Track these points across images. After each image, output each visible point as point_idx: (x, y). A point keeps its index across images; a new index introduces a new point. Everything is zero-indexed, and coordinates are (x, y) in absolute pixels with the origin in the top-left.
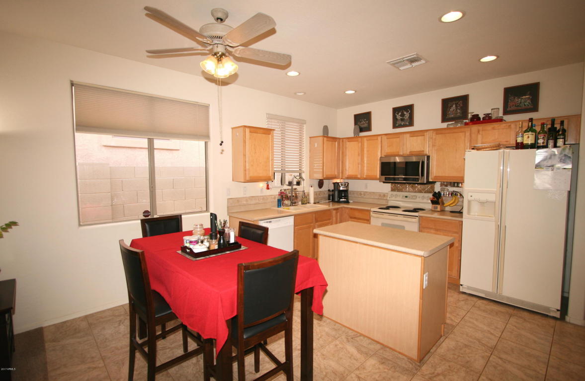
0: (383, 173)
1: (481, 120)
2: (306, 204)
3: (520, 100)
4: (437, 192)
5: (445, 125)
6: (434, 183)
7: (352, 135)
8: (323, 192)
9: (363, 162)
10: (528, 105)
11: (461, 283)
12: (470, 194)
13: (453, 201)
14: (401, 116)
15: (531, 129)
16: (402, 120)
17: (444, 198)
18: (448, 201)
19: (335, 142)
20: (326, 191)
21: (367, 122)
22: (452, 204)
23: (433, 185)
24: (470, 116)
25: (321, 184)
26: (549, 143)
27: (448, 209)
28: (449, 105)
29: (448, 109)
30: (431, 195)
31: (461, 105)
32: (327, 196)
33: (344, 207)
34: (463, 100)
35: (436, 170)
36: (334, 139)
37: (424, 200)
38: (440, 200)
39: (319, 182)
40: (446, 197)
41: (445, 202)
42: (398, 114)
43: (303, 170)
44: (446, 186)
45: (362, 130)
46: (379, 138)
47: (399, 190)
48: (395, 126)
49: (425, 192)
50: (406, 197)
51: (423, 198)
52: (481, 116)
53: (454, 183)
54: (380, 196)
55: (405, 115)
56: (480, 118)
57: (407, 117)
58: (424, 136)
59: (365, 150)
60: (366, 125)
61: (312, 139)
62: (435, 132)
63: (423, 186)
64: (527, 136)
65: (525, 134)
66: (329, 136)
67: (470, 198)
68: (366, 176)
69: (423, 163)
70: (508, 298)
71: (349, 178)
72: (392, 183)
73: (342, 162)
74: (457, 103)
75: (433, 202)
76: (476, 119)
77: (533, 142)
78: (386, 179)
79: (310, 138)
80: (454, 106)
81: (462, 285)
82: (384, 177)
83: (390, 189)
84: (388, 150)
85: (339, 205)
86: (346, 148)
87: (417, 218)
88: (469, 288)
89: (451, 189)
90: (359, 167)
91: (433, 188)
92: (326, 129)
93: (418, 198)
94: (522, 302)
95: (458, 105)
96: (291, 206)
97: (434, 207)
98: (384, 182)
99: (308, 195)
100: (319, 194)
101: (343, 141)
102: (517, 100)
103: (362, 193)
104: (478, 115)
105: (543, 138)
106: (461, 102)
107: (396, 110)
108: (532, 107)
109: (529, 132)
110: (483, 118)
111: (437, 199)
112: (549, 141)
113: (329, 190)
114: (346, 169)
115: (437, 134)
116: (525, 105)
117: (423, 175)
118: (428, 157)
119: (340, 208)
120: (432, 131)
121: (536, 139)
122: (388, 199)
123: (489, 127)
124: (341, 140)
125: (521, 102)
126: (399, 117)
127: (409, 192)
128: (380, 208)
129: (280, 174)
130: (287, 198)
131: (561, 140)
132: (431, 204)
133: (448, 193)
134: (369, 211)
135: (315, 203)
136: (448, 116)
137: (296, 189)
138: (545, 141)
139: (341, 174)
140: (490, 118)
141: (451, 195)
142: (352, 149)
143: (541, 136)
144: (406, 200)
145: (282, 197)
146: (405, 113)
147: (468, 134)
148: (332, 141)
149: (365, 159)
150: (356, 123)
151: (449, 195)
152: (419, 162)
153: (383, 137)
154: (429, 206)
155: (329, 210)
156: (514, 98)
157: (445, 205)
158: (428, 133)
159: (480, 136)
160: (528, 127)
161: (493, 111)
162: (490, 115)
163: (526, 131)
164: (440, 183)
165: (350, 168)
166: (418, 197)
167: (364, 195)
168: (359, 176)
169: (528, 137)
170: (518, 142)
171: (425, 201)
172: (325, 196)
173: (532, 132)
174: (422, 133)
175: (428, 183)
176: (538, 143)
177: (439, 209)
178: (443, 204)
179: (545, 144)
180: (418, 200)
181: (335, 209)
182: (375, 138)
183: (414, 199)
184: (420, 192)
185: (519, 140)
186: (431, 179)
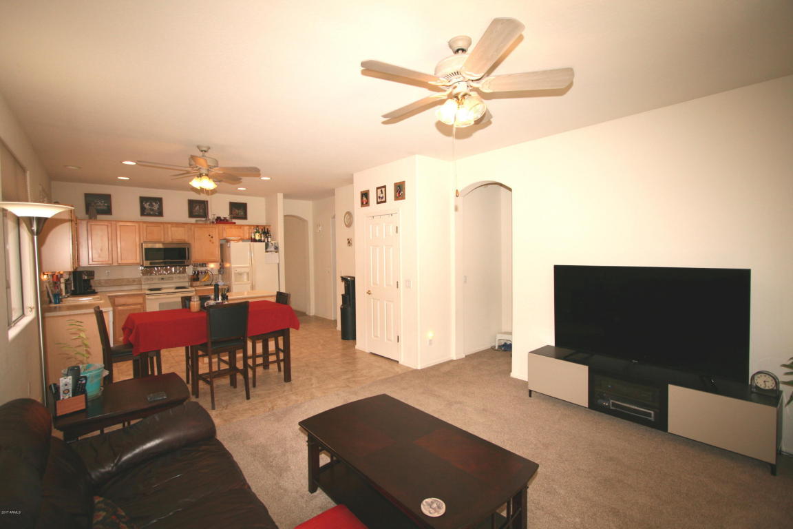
1: (223, 221)
9: (117, 247)
13: (207, 277)
14: (149, 205)
16: (151, 210)
18: (202, 278)
21: (109, 205)
28: (194, 205)
29: (193, 208)
34: (203, 204)
42: (146, 203)
45: (98, 212)
46: (137, 225)
48: (143, 215)
51: (180, 278)
52: (222, 218)
53: (203, 264)
57: (156, 208)
59: (118, 235)
60: (104, 208)
62: (184, 224)
65: (256, 234)
67: (235, 272)
69: (188, 249)
76: (219, 220)
77: (260, 239)
78: (151, 263)
84: (149, 237)
95: (200, 207)
102: (237, 211)
105: (264, 237)
107: (143, 199)
111: (197, 276)
116: (241, 215)
118: (190, 245)
120: (190, 225)
122: (143, 283)
125: (239, 213)
126: (147, 206)
131: (269, 238)
136: (193, 213)
141: (204, 273)
144: (162, 281)
146: (154, 204)
147: (217, 230)
149: (119, 244)
152: (185, 248)
153: (141, 224)
156: (235, 209)
166: (174, 278)
167: (106, 283)
168: (111, 262)
169: (258, 236)
170: (253, 238)
171: (182, 280)
179: (265, 240)
183: (171, 280)
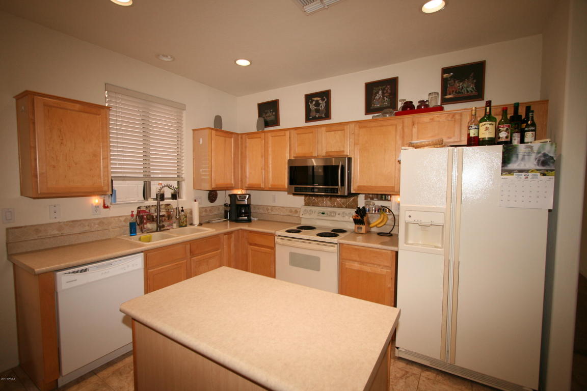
0: (292, 181)
1: (416, 109)
2: (186, 226)
3: (461, 84)
4: (361, 208)
5: (370, 117)
6: (356, 195)
7: (255, 130)
8: (218, 208)
9: (268, 167)
10: (472, 92)
11: (397, 346)
12: (408, 214)
13: (382, 218)
14: (315, 105)
15: (488, 117)
16: (317, 111)
17: (369, 215)
18: (375, 220)
19: (231, 138)
20: (221, 206)
21: (274, 113)
22: (379, 223)
23: (356, 197)
24: (400, 105)
25: (212, 196)
26: (513, 138)
27: (374, 230)
28: (375, 91)
29: (373, 97)
30: (353, 211)
31: (389, 91)
32: (223, 212)
33: (241, 229)
34: (391, 84)
35: (360, 177)
36: (229, 134)
37: (344, 218)
38: (365, 219)
39: (209, 194)
40: (372, 213)
41: (371, 220)
42: (311, 103)
43: (183, 176)
44: (372, 199)
45: (267, 124)
46: (287, 133)
47: (314, 205)
48: (308, 119)
49: (346, 207)
50: (323, 213)
51: (344, 214)
52: (416, 104)
54: (291, 211)
55: (320, 104)
56: (413, 106)
57: (323, 107)
58: (344, 130)
59: (270, 150)
60: (272, 118)
61: (196, 132)
62: (357, 125)
63: (343, 200)
64: (485, 127)
65: (481, 124)
66: (223, 129)
67: (408, 219)
68: (271, 186)
69: (343, 168)
70: (462, 369)
71: (251, 188)
72: (306, 195)
73: (242, 166)
74: (384, 89)
75: (356, 221)
76: (409, 108)
77: (493, 136)
78: (296, 190)
79: (193, 130)
80: (380, 92)
81: (398, 348)
82: (293, 187)
83: (303, 203)
84: (299, 151)
85: (237, 226)
86: (246, 147)
87: (336, 245)
88: (407, 352)
89: (379, 203)
90: (262, 173)
91: (356, 202)
92: (218, 120)
93: (337, 216)
94: (483, 376)
95: (385, 91)
96: (157, 231)
97: (358, 228)
98: (294, 194)
99: (191, 213)
100: (210, 210)
101: (241, 138)
102: (459, 85)
103: (269, 208)
104: (411, 102)
105: (507, 129)
106: (388, 87)
107: (309, 98)
108: (476, 94)
109: (486, 121)
110: (418, 107)
111: (361, 217)
112: (514, 135)
113: (225, 205)
114: (246, 177)
115: (360, 127)
116: (468, 91)
117: (343, 184)
118: (350, 159)
119: (235, 231)
120: (353, 125)
121: (498, 131)
122: (301, 216)
123: (426, 117)
124: (240, 136)
125: (462, 88)
126: (312, 107)
127: (326, 207)
128: (288, 231)
129: (142, 183)
130: (151, 219)
131: (530, 133)
132: (354, 224)
133: (374, 208)
134: (273, 235)
135: (200, 224)
136: (372, 105)
137: (168, 205)
138: (509, 135)
139: (240, 183)
140: (427, 106)
141: (378, 211)
142: (254, 148)
143: (503, 128)
144: (323, 217)
145: (141, 218)
147: (399, 128)
148: (225, 137)
149: (270, 162)
150: (260, 115)
151: (375, 211)
152: (338, 166)
153: (292, 131)
154: (351, 226)
155: (217, 236)
156: (455, 81)
157: (371, 226)
158: (348, 126)
159: (415, 130)
160: (485, 114)
161: (431, 96)
162: (427, 103)
163: (482, 120)
164: (364, 195)
165: (253, 175)
166: (337, 214)
167: (272, 211)
168: (263, 186)
169: (487, 128)
170: (471, 136)
171: (347, 218)
172: (219, 212)
173: (490, 120)
174: (341, 126)
175: (350, 195)
176: (499, 138)
177: (363, 231)
178: (369, 224)
179: (509, 139)
180: (337, 218)
181: (225, 234)
182: (282, 133)
183: (333, 216)
184: (340, 207)
185: (473, 133)
186: (354, 190)
